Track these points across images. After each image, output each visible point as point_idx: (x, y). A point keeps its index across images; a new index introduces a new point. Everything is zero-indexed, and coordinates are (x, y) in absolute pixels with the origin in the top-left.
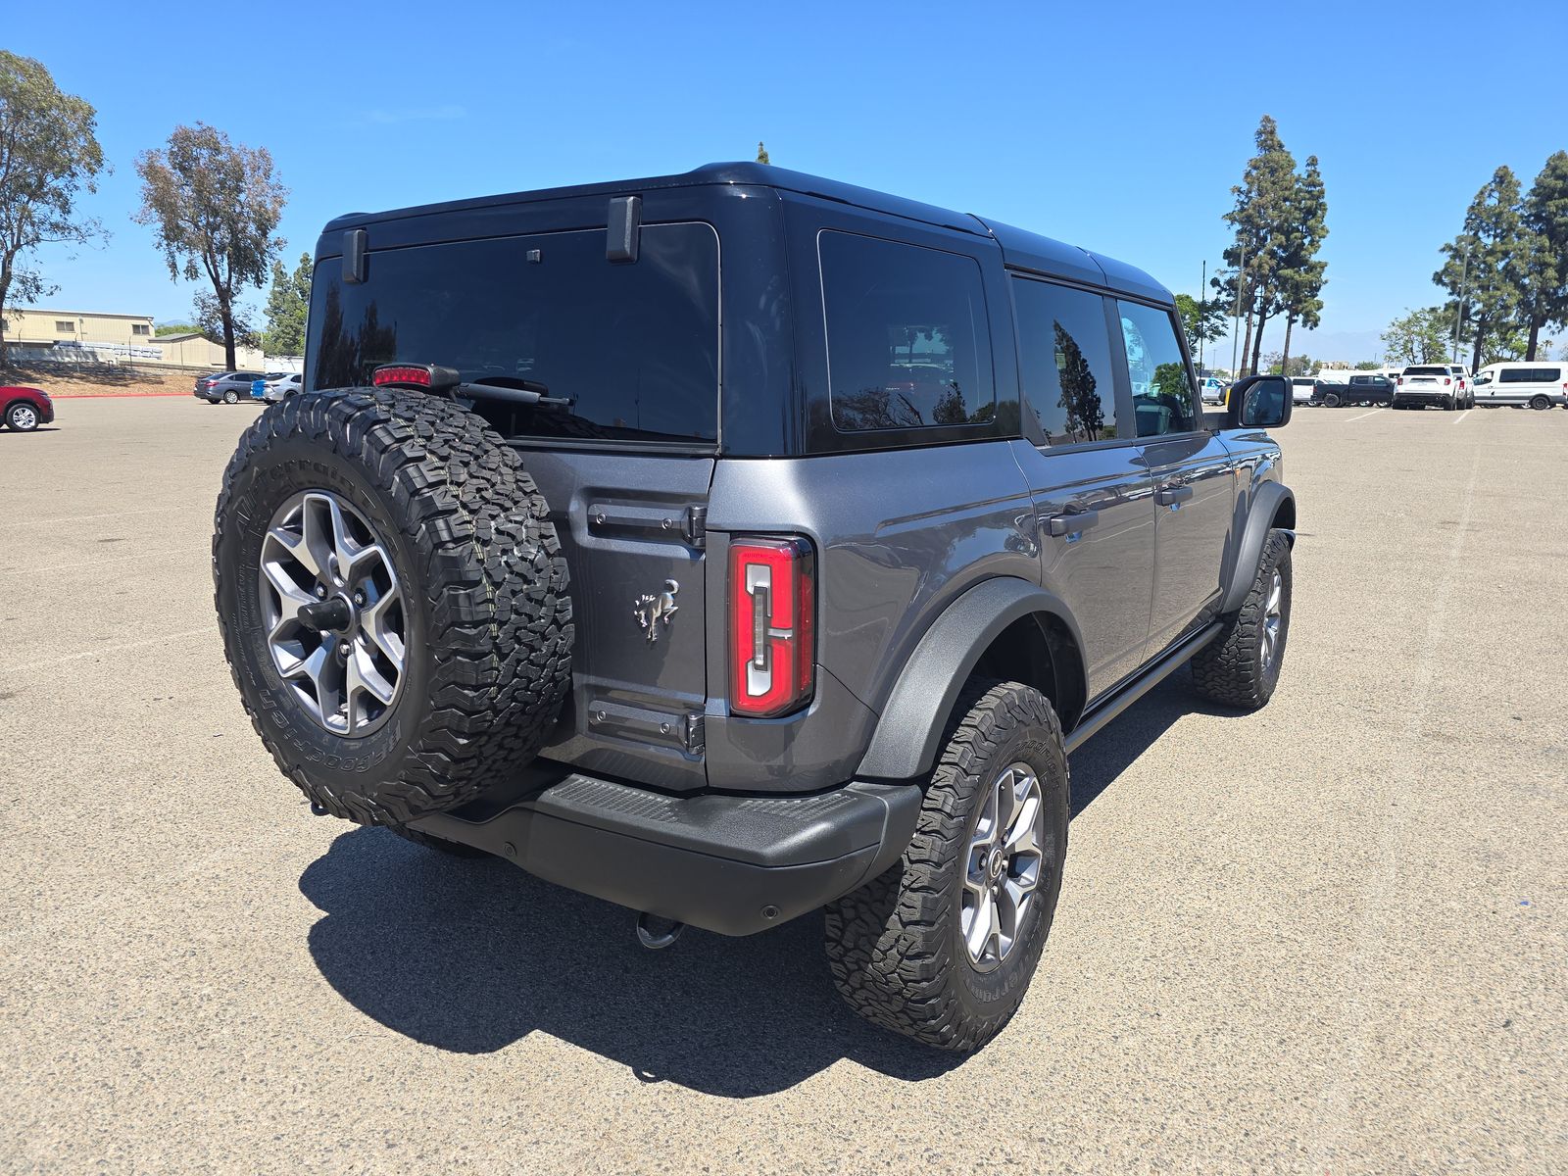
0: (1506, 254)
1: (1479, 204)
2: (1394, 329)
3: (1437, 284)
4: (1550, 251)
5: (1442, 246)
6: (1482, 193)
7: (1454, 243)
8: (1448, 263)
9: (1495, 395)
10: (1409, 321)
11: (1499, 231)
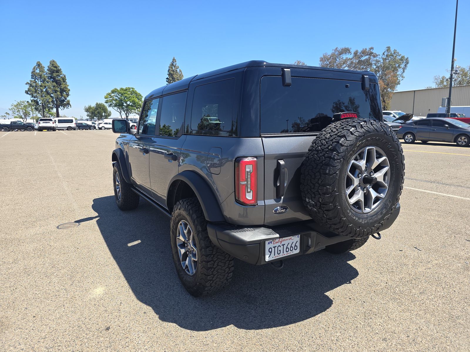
0: (45, 87)
1: (34, 71)
2: (13, 107)
3: (27, 94)
4: (57, 87)
5: (26, 83)
6: (34, 68)
7: (29, 82)
8: (29, 88)
9: (58, 127)
10: (17, 105)
11: (42, 80)
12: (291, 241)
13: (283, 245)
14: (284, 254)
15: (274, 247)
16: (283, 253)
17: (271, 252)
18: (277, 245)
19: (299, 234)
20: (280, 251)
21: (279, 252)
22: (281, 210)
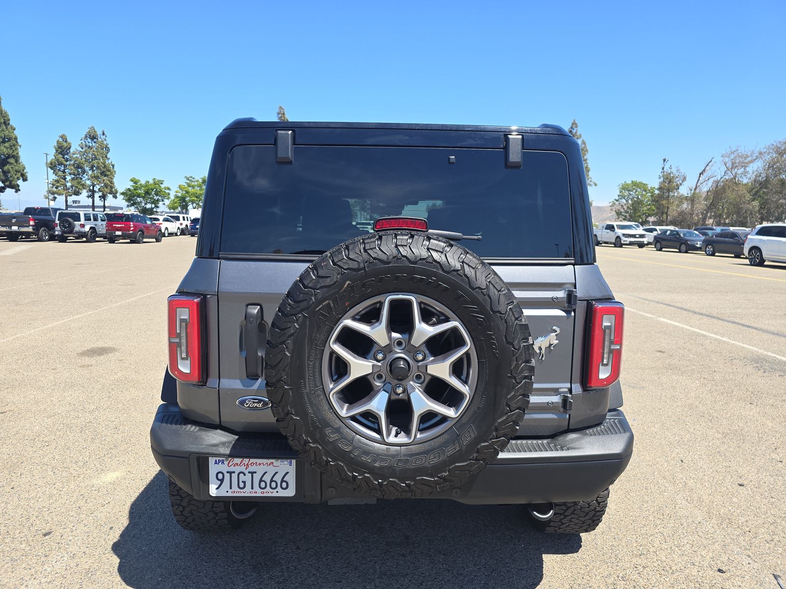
12: (271, 471)
13: (252, 473)
14: (254, 490)
15: (231, 473)
16: (252, 488)
17: (222, 481)
18: (237, 469)
19: (293, 458)
20: (244, 482)
21: (242, 485)
22: (254, 402)
